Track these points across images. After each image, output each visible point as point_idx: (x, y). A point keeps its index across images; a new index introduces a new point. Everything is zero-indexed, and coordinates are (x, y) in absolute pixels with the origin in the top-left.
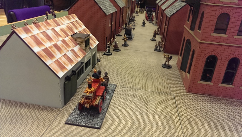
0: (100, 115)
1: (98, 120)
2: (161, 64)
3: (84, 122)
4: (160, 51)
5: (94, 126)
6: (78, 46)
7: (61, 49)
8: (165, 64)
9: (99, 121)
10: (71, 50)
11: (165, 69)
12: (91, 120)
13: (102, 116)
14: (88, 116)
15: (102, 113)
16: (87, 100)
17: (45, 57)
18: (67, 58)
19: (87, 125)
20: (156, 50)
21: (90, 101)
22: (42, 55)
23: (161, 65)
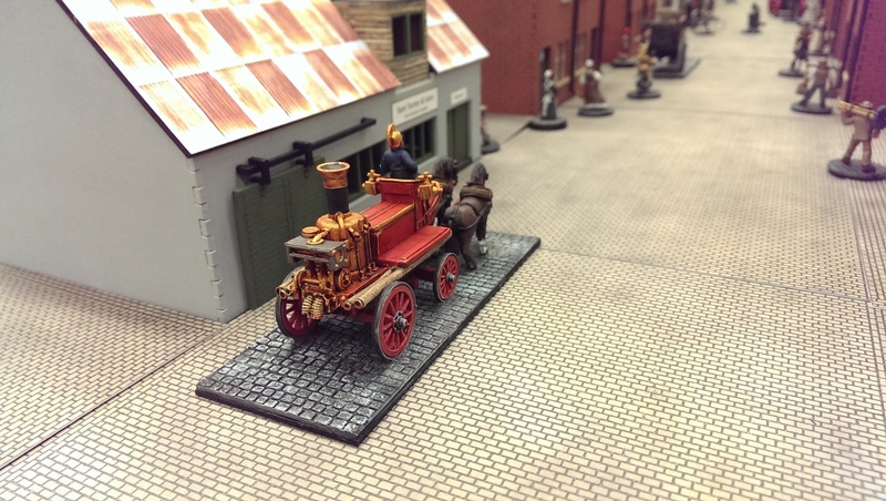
0: (388, 372)
1: (367, 395)
2: (824, 164)
3: (286, 393)
4: (824, 111)
5: (326, 423)
6: (358, 46)
7: (246, 36)
8: (847, 161)
9: (366, 402)
10: (306, 54)
11: (846, 183)
12: (329, 389)
13: (396, 376)
14: (322, 368)
15: (407, 361)
16: (314, 275)
17: (131, 51)
18: (273, 80)
19: (294, 412)
20: (803, 108)
21: (328, 285)
22: (119, 39)
23: (825, 168)
